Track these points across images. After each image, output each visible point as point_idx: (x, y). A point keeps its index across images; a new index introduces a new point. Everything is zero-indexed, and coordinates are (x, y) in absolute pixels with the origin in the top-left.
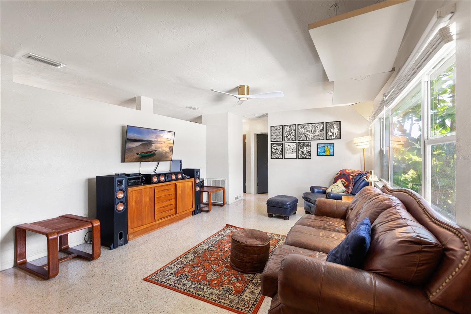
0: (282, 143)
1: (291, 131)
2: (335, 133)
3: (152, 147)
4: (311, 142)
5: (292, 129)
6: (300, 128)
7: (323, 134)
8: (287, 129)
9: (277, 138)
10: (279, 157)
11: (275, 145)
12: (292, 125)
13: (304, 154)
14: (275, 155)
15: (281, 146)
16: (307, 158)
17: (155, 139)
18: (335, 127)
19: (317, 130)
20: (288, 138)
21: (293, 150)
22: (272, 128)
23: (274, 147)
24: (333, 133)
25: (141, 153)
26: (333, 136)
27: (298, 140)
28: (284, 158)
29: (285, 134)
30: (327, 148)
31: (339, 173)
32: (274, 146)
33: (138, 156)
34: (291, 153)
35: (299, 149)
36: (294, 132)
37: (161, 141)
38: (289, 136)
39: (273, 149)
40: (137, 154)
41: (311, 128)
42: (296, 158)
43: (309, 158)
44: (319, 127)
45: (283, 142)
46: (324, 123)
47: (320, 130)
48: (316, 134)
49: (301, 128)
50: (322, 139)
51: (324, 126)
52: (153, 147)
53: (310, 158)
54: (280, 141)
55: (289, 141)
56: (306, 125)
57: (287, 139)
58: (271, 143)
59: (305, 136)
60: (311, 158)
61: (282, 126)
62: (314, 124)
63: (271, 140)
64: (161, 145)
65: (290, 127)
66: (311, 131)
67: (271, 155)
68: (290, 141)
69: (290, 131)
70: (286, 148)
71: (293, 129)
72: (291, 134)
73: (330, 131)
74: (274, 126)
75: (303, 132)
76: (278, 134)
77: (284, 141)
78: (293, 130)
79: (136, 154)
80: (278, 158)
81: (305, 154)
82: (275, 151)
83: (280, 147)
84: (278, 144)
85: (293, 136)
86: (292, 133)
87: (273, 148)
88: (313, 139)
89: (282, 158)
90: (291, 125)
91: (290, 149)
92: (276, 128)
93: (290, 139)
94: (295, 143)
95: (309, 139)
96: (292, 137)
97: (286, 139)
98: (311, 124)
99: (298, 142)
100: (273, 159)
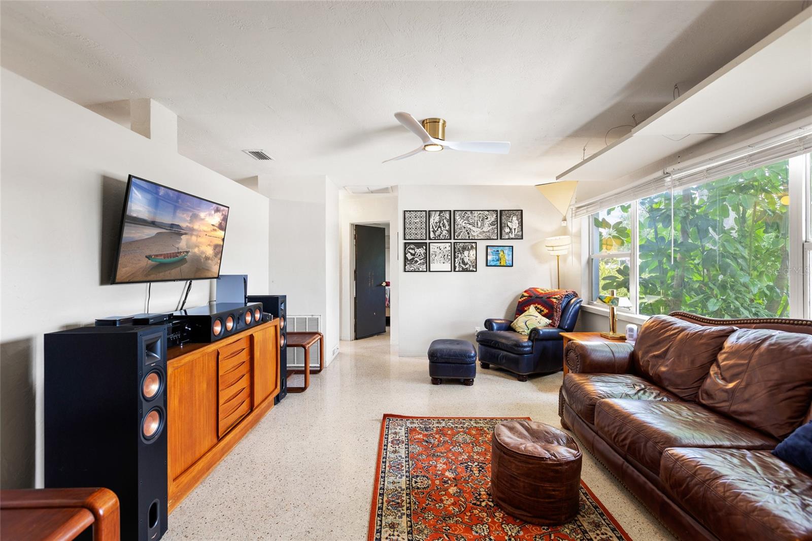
0: (426, 243)
1: (442, 222)
2: (515, 229)
3: (179, 243)
4: (476, 243)
5: (444, 218)
6: (457, 217)
7: (496, 230)
8: (435, 218)
9: (416, 234)
10: (421, 269)
11: (412, 246)
12: (444, 211)
13: (465, 264)
14: (412, 265)
15: (424, 247)
16: (470, 271)
17: (189, 225)
18: (515, 219)
19: (487, 222)
20: (437, 233)
21: (446, 256)
22: (407, 214)
23: (411, 251)
24: (510, 229)
25: (157, 256)
26: (512, 233)
27: (454, 239)
28: (428, 270)
29: (431, 227)
30: (502, 253)
31: (526, 294)
32: (410, 248)
33: (150, 261)
34: (442, 262)
36: (446, 224)
37: (200, 231)
38: (438, 229)
39: (409, 254)
40: (149, 257)
41: (476, 219)
42: (451, 271)
44: (489, 217)
45: (428, 241)
46: (497, 211)
47: (490, 222)
48: (485, 229)
49: (459, 217)
50: (494, 238)
51: (497, 216)
52: (183, 243)
54: (421, 239)
55: (438, 239)
56: (469, 213)
57: (435, 235)
59: (466, 232)
61: (426, 211)
62: (481, 212)
63: (405, 237)
64: (200, 240)
65: (439, 215)
66: (477, 224)
67: (405, 265)
68: (440, 239)
69: (440, 222)
70: (433, 253)
71: (446, 218)
72: (442, 227)
73: (508, 226)
74: (410, 211)
75: (464, 225)
76: (419, 226)
77: (430, 239)
78: (445, 221)
79: (146, 257)
80: (418, 270)
81: (467, 264)
82: (412, 257)
83: (421, 251)
85: (446, 232)
86: (444, 225)
87: (409, 252)
88: (479, 238)
89: (425, 270)
90: (441, 211)
91: (441, 255)
92: (413, 214)
93: (441, 236)
94: (450, 244)
95: (473, 238)
96: (445, 232)
97: (432, 235)
98: (476, 212)
99: (455, 243)
100: (409, 271)
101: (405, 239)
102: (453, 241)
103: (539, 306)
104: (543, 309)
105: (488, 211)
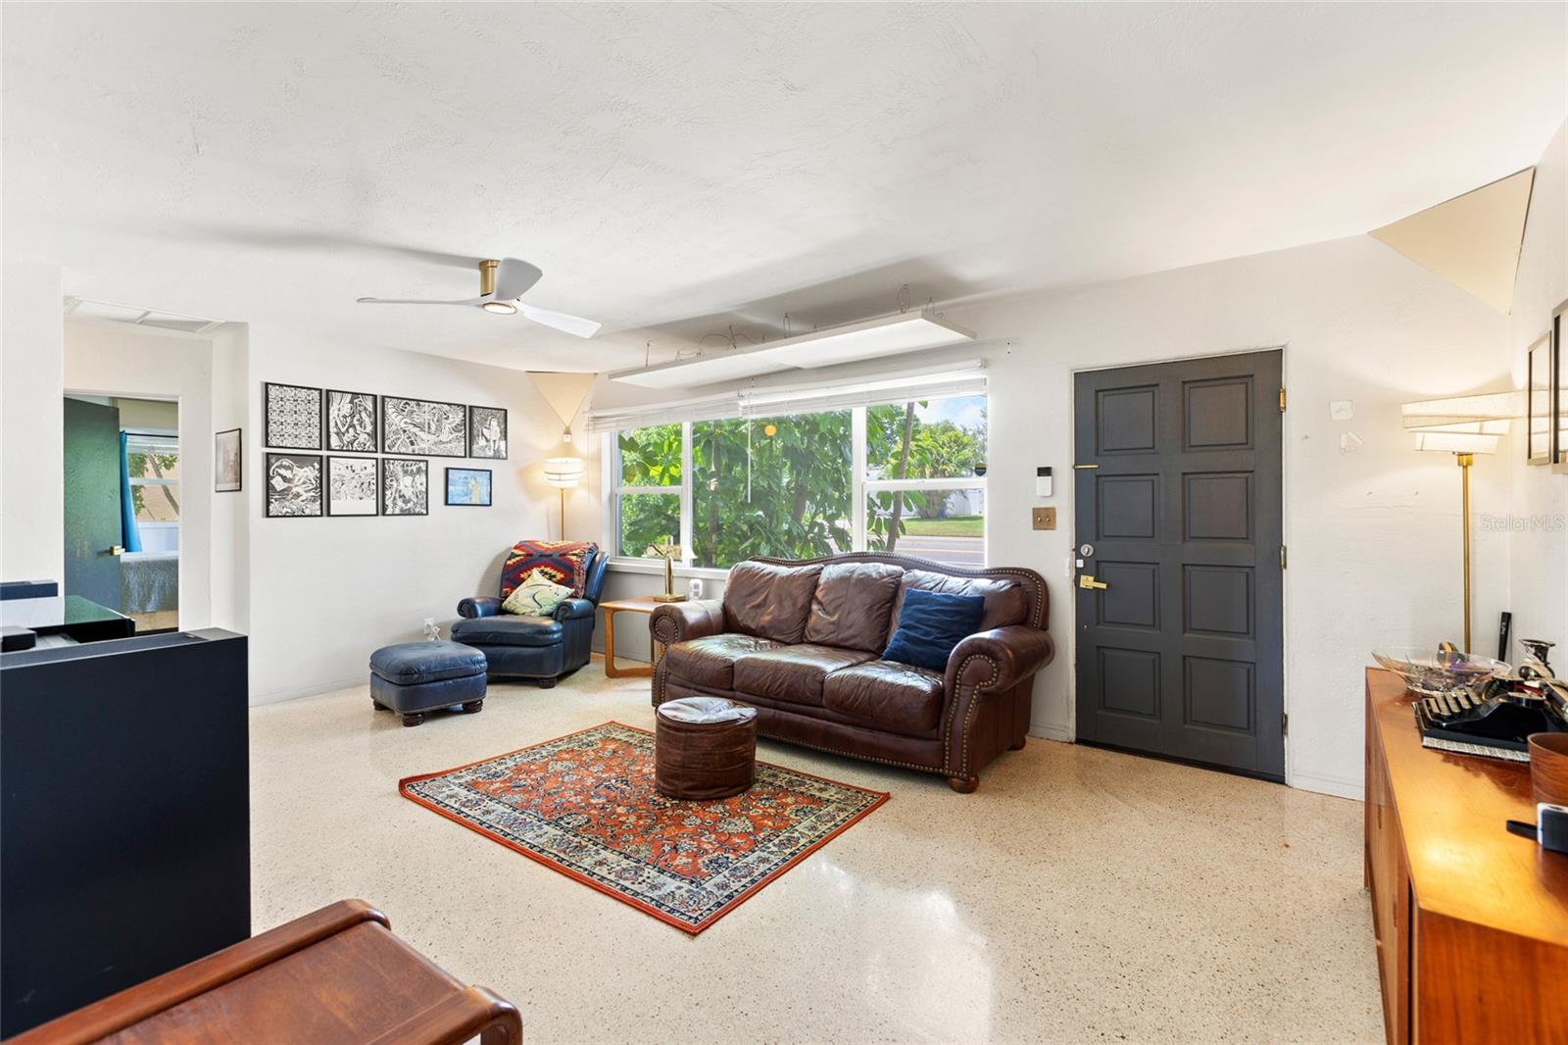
0: (321, 457)
1: (358, 416)
2: (495, 441)
4: (427, 461)
5: (362, 408)
6: (390, 410)
7: (463, 440)
8: (340, 408)
9: (296, 436)
10: (307, 512)
11: (286, 462)
12: (362, 394)
13: (406, 502)
14: (287, 503)
15: (317, 466)
16: (414, 514)
18: (494, 423)
19: (447, 426)
20: (347, 438)
21: (366, 485)
22: (273, 392)
23: (282, 471)
24: (487, 440)
26: (489, 449)
27: (383, 452)
28: (326, 511)
29: (332, 424)
30: (473, 482)
31: (517, 552)
32: (281, 467)
34: (357, 496)
35: (388, 482)
36: (368, 421)
38: (347, 430)
39: (279, 478)
41: (427, 416)
42: (377, 515)
43: (422, 514)
44: (451, 416)
45: (324, 453)
46: (464, 406)
47: (454, 425)
48: (443, 438)
49: (394, 410)
50: (459, 454)
51: (465, 416)
53: (425, 512)
54: (310, 449)
55: (348, 451)
56: (413, 403)
57: (341, 440)
58: (268, 454)
59: (408, 441)
60: (427, 514)
61: (321, 390)
62: (435, 405)
63: (267, 441)
65: (351, 402)
66: (429, 428)
67: (268, 503)
68: (352, 451)
69: (352, 416)
70: (337, 477)
71: (365, 409)
72: (358, 427)
73: (483, 434)
74: (281, 386)
75: (403, 425)
76: (303, 418)
77: (329, 448)
78: (363, 414)
80: (300, 513)
81: (409, 502)
82: (286, 485)
83: (310, 473)
84: (301, 460)
85: (366, 436)
86: (361, 422)
87: (280, 475)
88: (433, 453)
89: (319, 513)
90: (355, 395)
91: (354, 482)
92: (290, 393)
93: (355, 444)
94: (374, 462)
95: (421, 453)
96: (363, 438)
97: (335, 442)
98: (427, 404)
99: (384, 459)
100: (278, 516)
101: (267, 446)
102: (380, 455)
103: (547, 570)
104: (554, 573)
105: (449, 404)
